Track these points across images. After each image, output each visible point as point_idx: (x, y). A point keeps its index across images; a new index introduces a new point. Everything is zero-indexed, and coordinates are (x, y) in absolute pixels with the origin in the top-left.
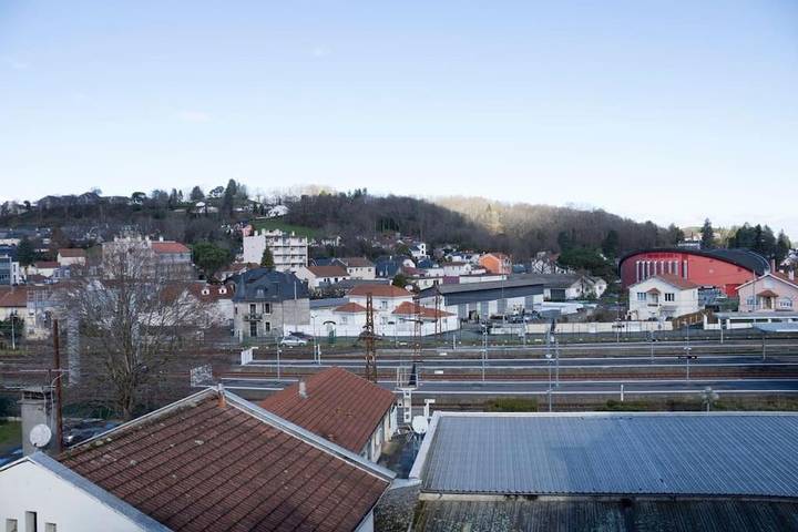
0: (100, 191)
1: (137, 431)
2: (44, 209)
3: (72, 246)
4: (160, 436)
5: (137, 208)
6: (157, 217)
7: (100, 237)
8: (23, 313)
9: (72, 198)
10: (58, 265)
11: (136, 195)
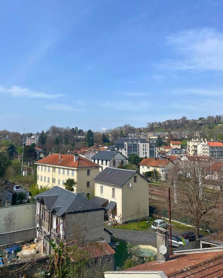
0: (186, 118)
1: (200, 266)
2: (166, 125)
3: (175, 140)
4: (211, 271)
5: (201, 125)
6: (210, 128)
7: (186, 137)
8: (158, 169)
9: (175, 121)
10: (170, 148)
11: (200, 119)
